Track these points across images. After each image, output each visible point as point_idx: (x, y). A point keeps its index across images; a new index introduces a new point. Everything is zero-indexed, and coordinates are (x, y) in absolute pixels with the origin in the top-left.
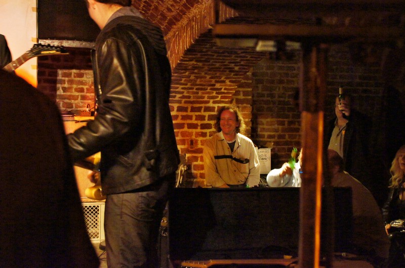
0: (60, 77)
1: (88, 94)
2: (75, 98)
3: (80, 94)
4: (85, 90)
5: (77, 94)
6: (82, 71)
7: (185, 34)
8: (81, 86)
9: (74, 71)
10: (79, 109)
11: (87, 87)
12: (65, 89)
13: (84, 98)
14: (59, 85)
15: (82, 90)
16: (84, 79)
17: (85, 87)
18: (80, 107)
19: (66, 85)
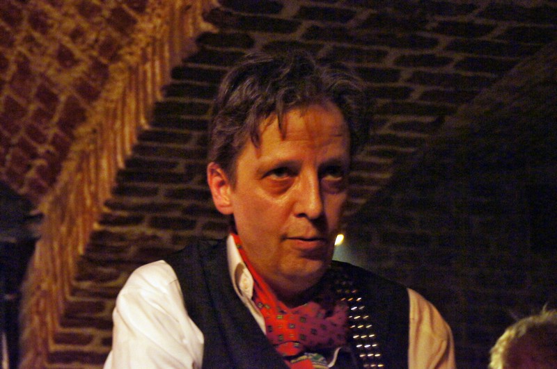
7: (118, 124)
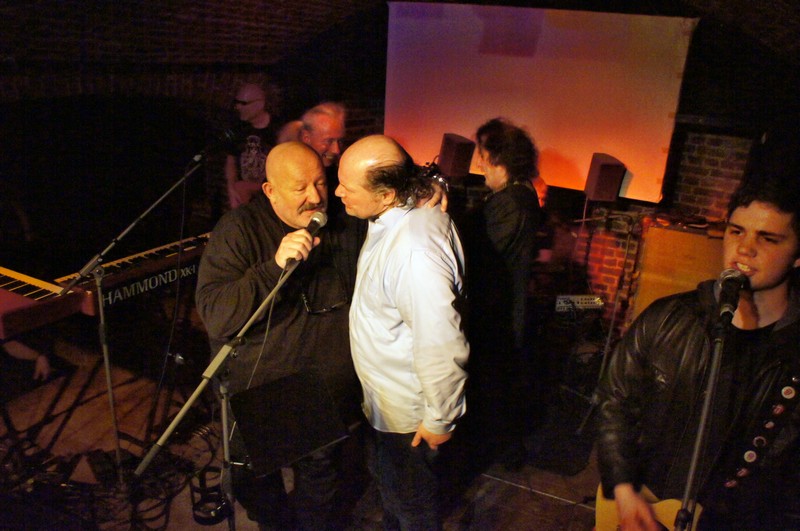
0: (688, 143)
1: (723, 170)
2: (705, 173)
3: (712, 168)
4: (720, 164)
5: (708, 167)
6: (720, 137)
8: (715, 158)
9: (709, 136)
10: (706, 188)
11: (722, 159)
12: (692, 160)
13: (716, 173)
14: (685, 153)
15: (715, 163)
16: (722, 148)
17: (720, 159)
18: (708, 185)
19: (695, 154)
